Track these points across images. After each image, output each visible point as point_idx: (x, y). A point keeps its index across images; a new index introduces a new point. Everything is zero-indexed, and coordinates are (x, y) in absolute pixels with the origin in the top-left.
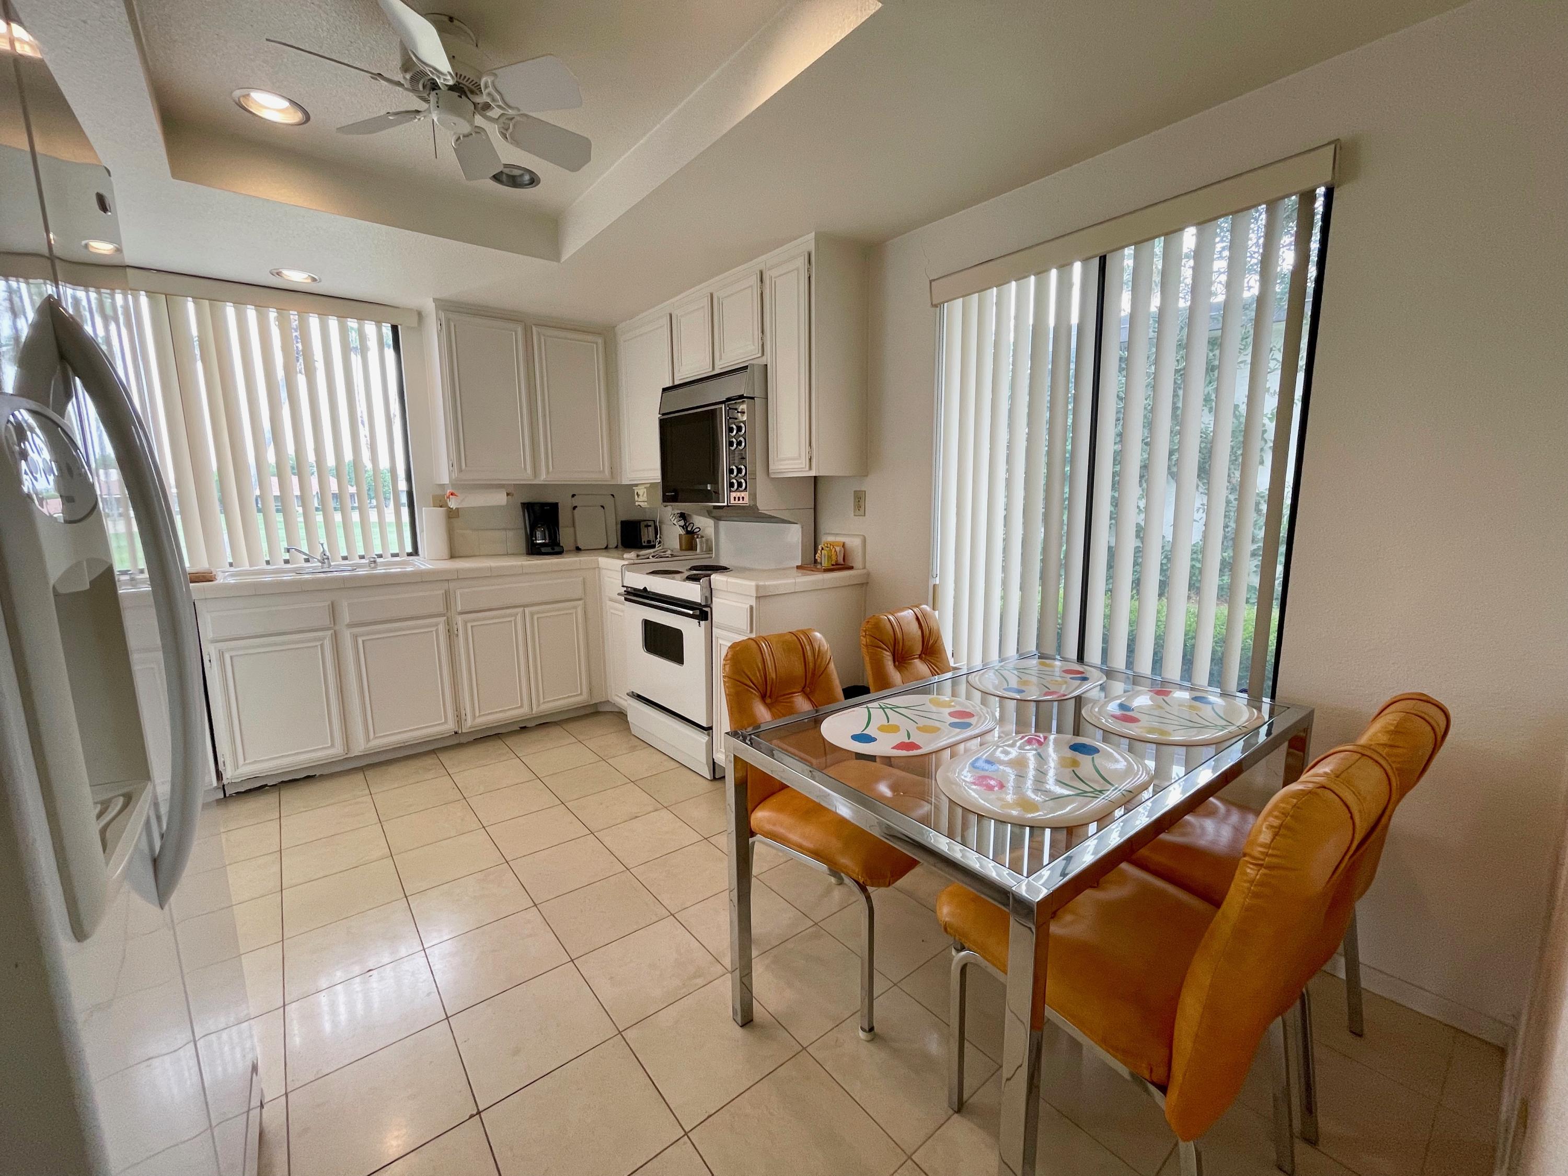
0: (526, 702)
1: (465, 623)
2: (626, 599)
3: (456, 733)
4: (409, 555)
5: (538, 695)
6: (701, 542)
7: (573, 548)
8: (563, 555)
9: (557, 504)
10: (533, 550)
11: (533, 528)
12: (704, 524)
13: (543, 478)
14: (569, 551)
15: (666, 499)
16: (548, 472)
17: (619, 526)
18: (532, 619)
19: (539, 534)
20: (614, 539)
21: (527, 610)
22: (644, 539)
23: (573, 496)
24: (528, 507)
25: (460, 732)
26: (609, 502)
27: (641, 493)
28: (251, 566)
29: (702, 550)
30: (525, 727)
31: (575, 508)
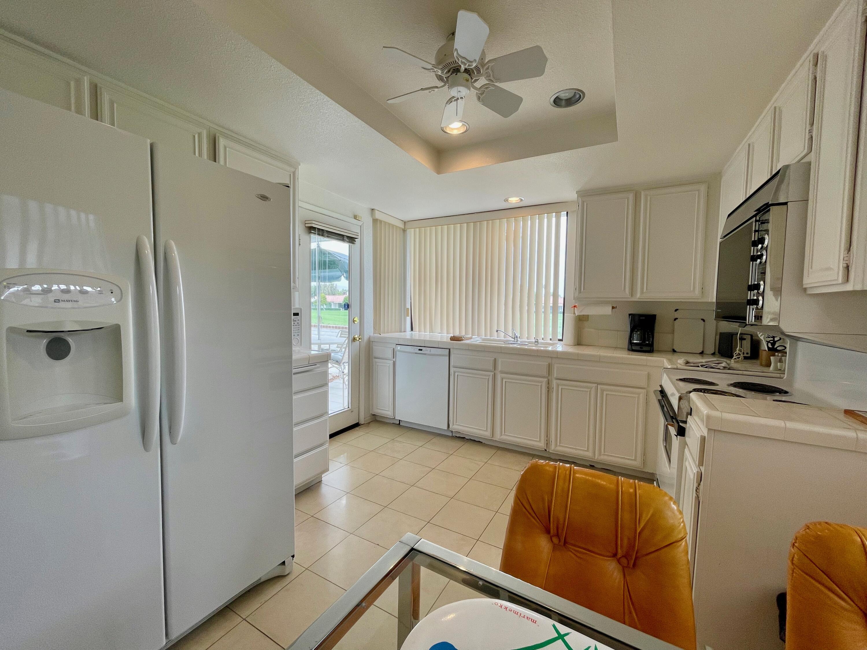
0: (591, 450)
1: (558, 385)
3: (546, 450)
4: (559, 340)
5: (600, 448)
7: (671, 350)
8: (654, 354)
9: (656, 315)
10: (632, 348)
13: (638, 296)
16: (642, 292)
17: (718, 337)
18: (602, 394)
19: (635, 336)
20: (711, 347)
21: (599, 386)
23: (676, 310)
24: (634, 317)
25: (548, 451)
26: (710, 317)
28: (497, 338)
30: (593, 466)
31: (675, 319)
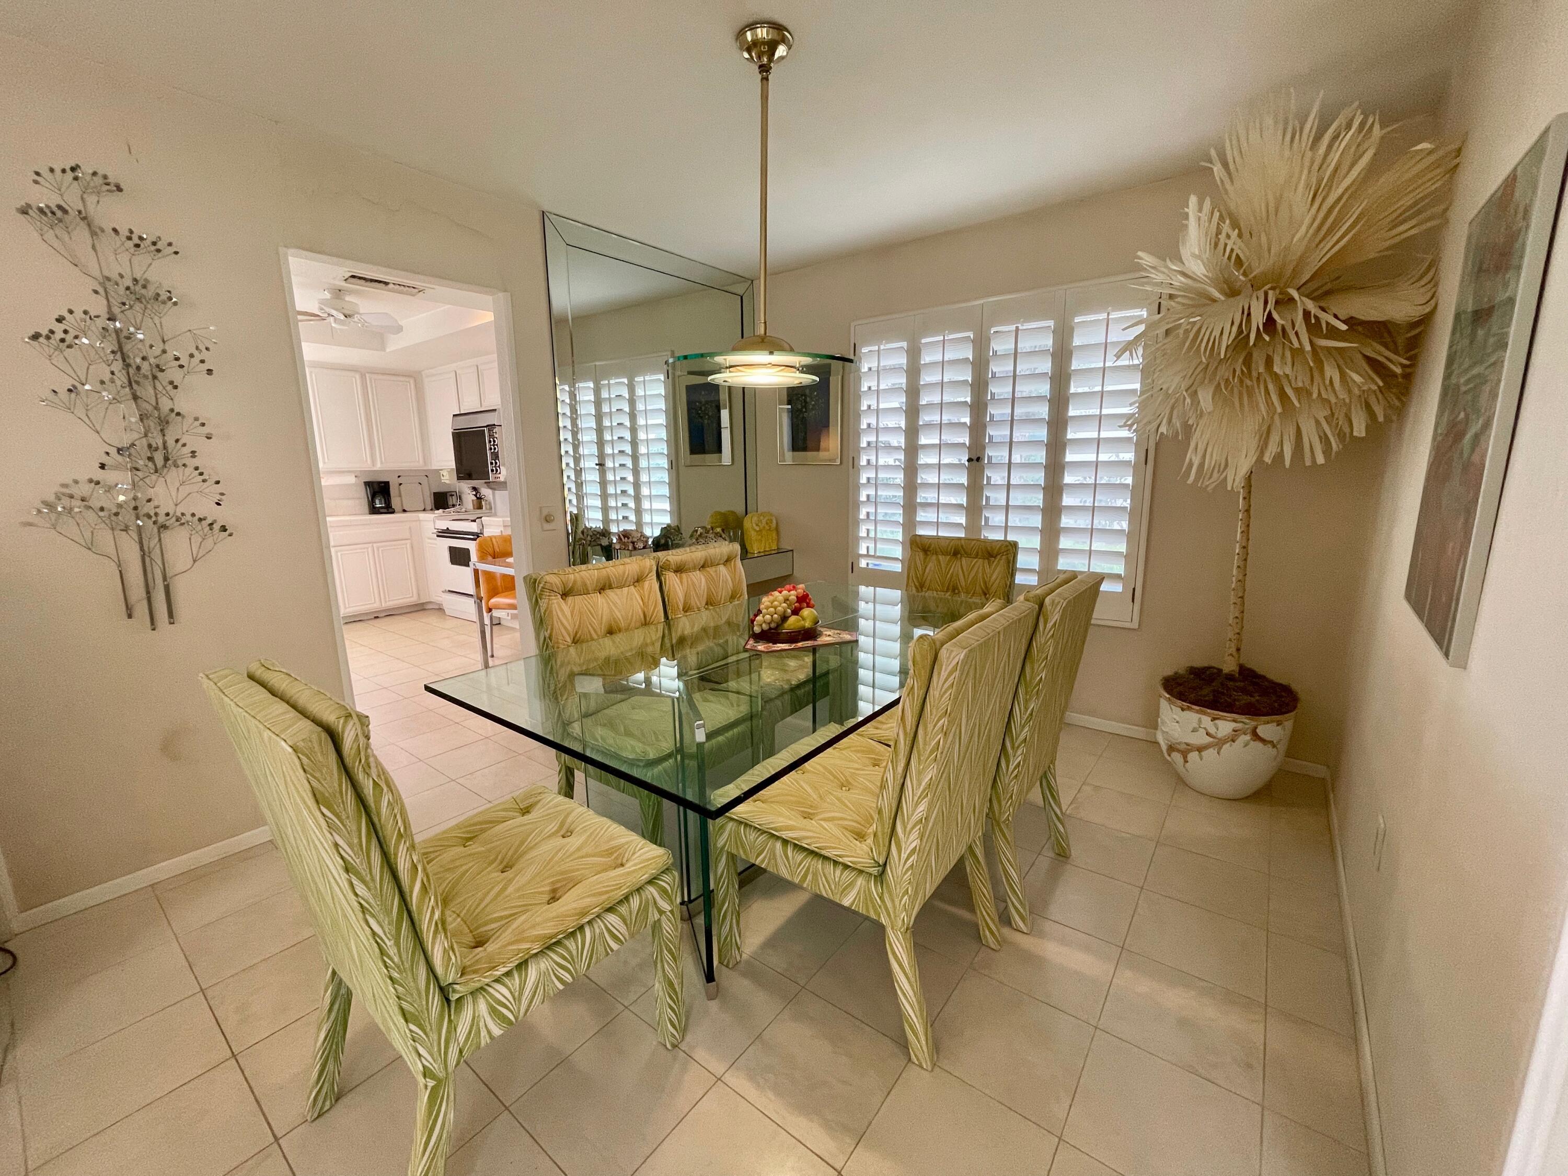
0: (377, 600)
1: (337, 552)
2: (438, 536)
5: (385, 596)
6: (486, 504)
7: (401, 509)
8: (395, 514)
9: (388, 482)
10: (374, 510)
11: (374, 496)
12: (485, 492)
13: (378, 466)
14: (399, 512)
15: (459, 478)
16: (382, 463)
17: (432, 495)
18: (378, 550)
19: (377, 501)
20: (429, 502)
21: (374, 545)
22: (450, 503)
23: (399, 477)
24: (368, 484)
26: (424, 481)
27: (444, 474)
29: (486, 509)
30: (377, 617)
31: (400, 484)
